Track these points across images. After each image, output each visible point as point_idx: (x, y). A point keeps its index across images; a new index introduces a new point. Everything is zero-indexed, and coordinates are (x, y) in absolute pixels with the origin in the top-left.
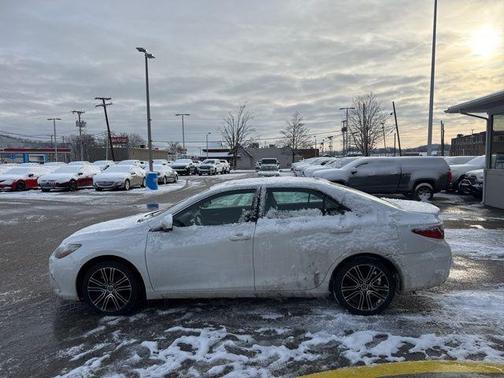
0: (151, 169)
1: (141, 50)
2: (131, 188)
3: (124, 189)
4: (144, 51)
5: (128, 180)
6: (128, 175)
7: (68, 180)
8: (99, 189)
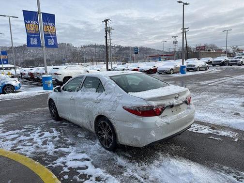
0: (183, 64)
1: (180, 2)
2: (173, 73)
3: (170, 74)
4: (182, 2)
5: (172, 69)
6: (173, 67)
7: (148, 69)
8: (160, 74)
